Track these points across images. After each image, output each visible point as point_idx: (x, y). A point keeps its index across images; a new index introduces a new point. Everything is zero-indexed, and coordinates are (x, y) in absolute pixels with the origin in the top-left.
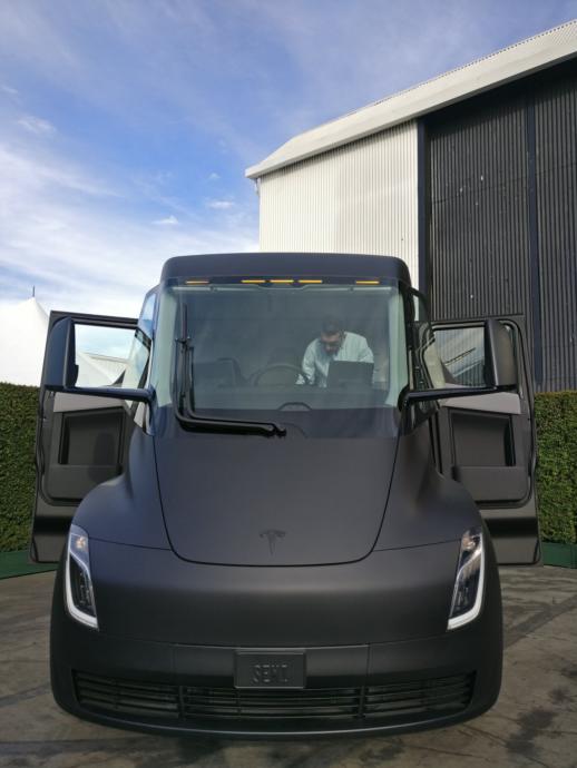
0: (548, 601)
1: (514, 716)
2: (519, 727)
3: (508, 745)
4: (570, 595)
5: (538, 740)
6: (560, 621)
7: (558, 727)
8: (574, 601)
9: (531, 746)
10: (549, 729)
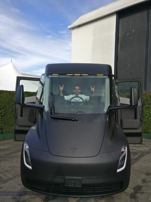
0: (143, 150)
1: (132, 187)
2: (134, 190)
3: (130, 196)
4: (149, 148)
5: (138, 195)
6: (146, 157)
7: (143, 191)
8: (150, 150)
9: (136, 196)
10: (141, 191)
